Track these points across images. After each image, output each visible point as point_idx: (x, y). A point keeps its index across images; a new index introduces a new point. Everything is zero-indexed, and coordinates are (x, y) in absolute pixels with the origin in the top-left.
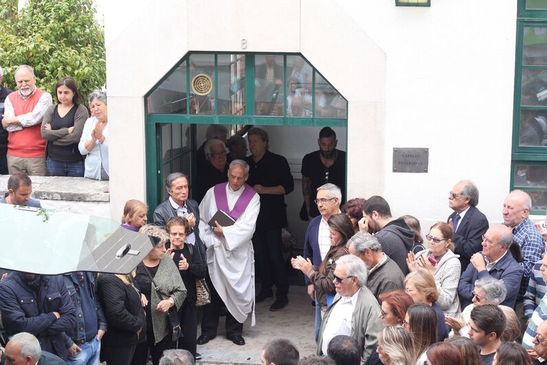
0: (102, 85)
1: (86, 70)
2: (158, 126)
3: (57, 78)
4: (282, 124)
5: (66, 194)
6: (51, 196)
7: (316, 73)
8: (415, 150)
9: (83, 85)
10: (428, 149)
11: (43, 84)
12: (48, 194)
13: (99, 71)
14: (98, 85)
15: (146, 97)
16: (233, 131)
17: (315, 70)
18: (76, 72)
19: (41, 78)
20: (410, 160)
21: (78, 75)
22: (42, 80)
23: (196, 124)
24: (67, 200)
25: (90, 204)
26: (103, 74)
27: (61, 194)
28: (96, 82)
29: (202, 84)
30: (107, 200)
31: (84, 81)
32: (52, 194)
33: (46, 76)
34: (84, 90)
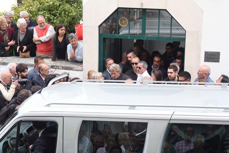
0: (81, 20)
1: (74, 14)
2: (104, 39)
3: (62, 17)
4: (157, 40)
5: (64, 67)
6: (58, 68)
7: (173, 18)
8: (214, 52)
9: (73, 20)
10: (220, 52)
11: (56, 19)
12: (57, 66)
13: (80, 14)
14: (78, 20)
15: (99, 26)
18: (70, 15)
19: (55, 16)
20: (212, 57)
21: (71, 16)
22: (55, 18)
23: (122, 39)
24: (65, 69)
25: (75, 71)
26: (81, 16)
27: (62, 67)
28: (78, 19)
29: (123, 22)
30: (82, 70)
31: (73, 18)
32: (59, 66)
33: (57, 16)
34: (73, 22)
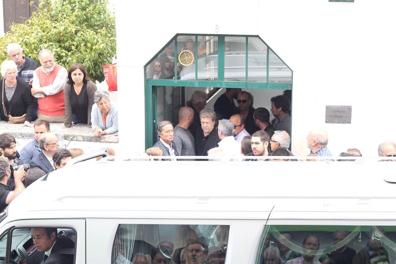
0: (113, 56)
1: (101, 46)
2: (154, 88)
3: (81, 52)
4: (244, 88)
5: (87, 137)
6: (76, 138)
7: (270, 50)
8: (342, 107)
9: (99, 57)
10: (351, 107)
11: (70, 56)
12: (74, 137)
13: (111, 47)
14: (109, 57)
16: (207, 90)
17: (269, 48)
18: (94, 47)
19: (69, 51)
20: (338, 114)
21: (96, 50)
22: (70, 53)
23: (184, 87)
24: (87, 141)
26: (113, 49)
27: (83, 137)
28: (109, 55)
29: (186, 58)
30: (117, 141)
31: (100, 54)
32: (77, 136)
33: (72, 50)
34: (100, 61)
